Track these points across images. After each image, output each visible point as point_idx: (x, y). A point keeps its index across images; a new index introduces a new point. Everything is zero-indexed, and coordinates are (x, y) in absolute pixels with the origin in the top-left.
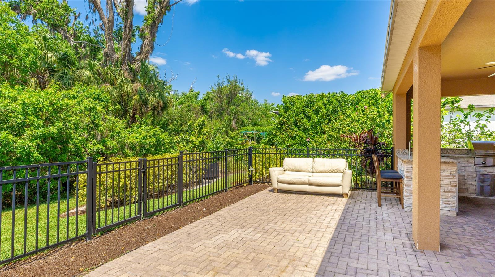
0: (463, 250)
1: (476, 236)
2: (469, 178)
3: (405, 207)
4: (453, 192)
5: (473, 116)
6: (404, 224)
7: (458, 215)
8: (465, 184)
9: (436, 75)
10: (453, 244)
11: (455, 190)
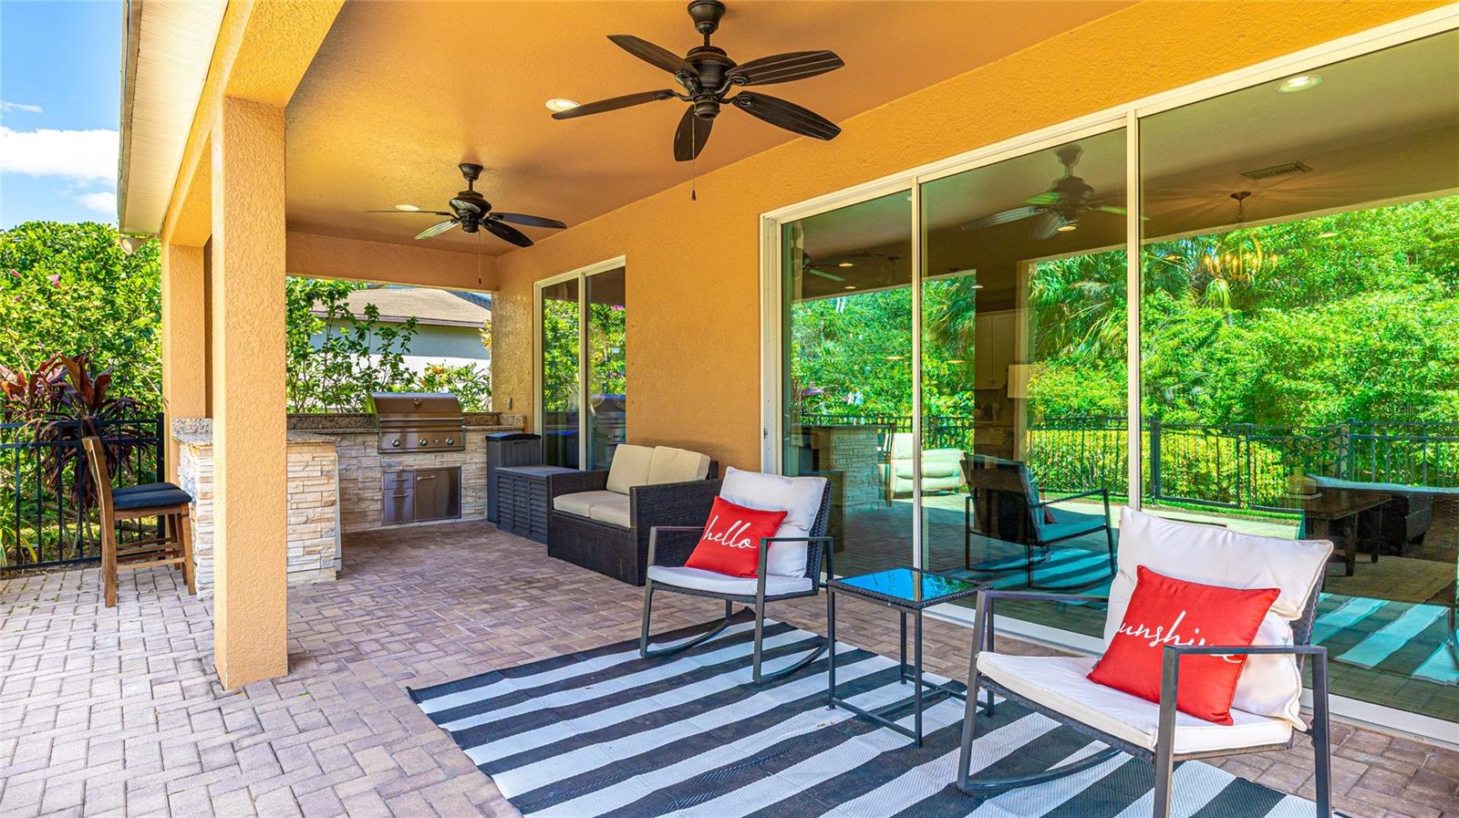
0: (343, 652)
1: (375, 612)
2: (368, 484)
3: (197, 585)
4: (328, 520)
5: (376, 334)
6: (191, 636)
7: (339, 575)
8: (361, 500)
9: (272, 190)
10: (323, 645)
11: (333, 511)
